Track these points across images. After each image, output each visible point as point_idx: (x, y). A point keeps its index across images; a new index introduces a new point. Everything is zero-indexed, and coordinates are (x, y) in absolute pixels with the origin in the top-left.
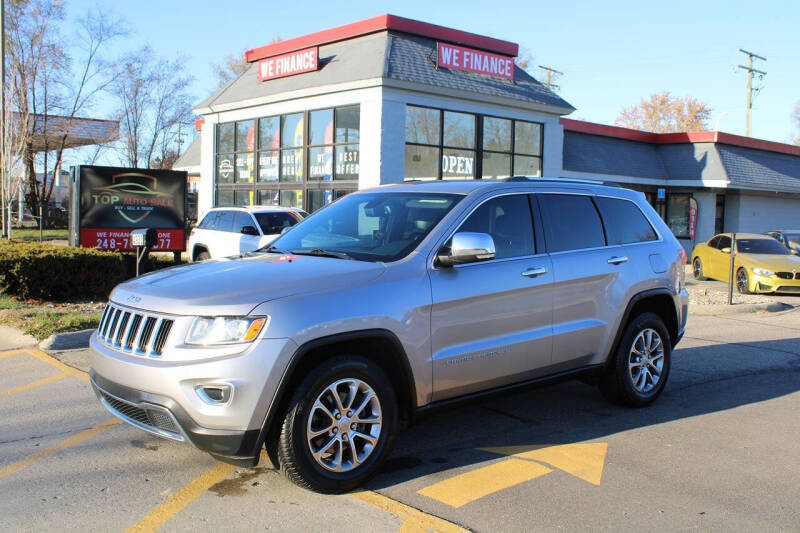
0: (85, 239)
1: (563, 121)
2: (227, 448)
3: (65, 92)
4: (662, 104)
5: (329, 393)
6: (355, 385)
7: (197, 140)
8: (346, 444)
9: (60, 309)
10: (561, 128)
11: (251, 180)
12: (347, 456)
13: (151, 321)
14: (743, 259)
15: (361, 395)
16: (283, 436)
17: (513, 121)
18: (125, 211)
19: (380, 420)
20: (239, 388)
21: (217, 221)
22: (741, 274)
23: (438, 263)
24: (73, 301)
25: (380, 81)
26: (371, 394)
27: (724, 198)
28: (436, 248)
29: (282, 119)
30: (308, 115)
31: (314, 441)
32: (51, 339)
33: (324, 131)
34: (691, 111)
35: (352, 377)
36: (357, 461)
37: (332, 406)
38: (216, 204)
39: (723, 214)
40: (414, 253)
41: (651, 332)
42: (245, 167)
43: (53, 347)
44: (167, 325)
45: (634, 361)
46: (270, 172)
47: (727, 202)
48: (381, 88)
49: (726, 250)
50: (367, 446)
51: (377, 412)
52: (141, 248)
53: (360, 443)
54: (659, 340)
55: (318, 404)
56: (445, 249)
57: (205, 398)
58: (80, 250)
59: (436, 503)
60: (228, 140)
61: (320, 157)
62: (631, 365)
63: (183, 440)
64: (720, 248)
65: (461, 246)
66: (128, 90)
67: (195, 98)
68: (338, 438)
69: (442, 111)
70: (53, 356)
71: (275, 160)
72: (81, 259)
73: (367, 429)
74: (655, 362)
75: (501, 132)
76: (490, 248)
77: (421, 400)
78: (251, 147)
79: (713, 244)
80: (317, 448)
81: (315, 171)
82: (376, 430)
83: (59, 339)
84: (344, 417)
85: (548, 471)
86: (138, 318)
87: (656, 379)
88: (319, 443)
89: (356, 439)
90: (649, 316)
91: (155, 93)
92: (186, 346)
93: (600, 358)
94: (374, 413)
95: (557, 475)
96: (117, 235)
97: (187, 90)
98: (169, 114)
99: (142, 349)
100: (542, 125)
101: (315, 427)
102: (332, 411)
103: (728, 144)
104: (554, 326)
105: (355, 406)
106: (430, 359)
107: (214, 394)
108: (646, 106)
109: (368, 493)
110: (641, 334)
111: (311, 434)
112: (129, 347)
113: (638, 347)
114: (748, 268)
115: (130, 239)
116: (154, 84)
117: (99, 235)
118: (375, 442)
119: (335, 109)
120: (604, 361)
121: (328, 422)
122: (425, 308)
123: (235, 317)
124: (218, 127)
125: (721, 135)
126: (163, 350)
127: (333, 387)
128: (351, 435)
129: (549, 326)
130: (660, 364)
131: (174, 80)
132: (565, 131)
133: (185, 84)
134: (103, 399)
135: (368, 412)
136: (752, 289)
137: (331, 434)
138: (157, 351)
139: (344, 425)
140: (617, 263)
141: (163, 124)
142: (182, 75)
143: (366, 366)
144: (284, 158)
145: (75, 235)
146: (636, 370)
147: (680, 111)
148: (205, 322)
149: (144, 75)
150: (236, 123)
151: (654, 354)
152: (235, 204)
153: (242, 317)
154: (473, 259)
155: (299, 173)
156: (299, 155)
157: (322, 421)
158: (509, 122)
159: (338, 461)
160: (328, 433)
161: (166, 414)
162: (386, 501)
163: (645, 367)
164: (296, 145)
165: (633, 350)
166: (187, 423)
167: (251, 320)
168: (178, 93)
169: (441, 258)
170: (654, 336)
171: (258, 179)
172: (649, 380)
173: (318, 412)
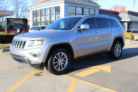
0: (8, 32)
1: (99, 9)
2: (37, 66)
3: (3, 5)
4: (117, 6)
5: (58, 55)
6: (63, 54)
7: (29, 14)
8: (61, 66)
9: (4, 45)
10: (98, 10)
11: (40, 21)
12: (61, 68)
13: (22, 42)
14: (133, 34)
15: (64, 56)
16: (49, 63)
17: (89, 9)
18: (16, 27)
19: (67, 61)
20: (40, 54)
21: (33, 28)
22: (133, 37)
23: (78, 30)
24: (6, 43)
25: (64, 1)
26: (66, 56)
27: (129, 23)
28: (77, 27)
29: (45, 9)
30: (50, 8)
31: (54, 64)
32: (2, 50)
33: (53, 11)
34: (122, 8)
35: (62, 52)
36: (63, 69)
37: (58, 58)
38: (33, 25)
39: (129, 26)
40: (73, 28)
41: (119, 45)
42: (38, 19)
43: (3, 51)
44: (25, 42)
45: (115, 50)
46: (43, 20)
47: (130, 24)
48: (64, 3)
49: (130, 32)
50: (65, 66)
51: (67, 59)
52: (19, 32)
53: (63, 65)
54: (120, 46)
55: (55, 57)
56: (79, 27)
57: (33, 56)
58: (7, 34)
59: (79, 76)
60: (35, 14)
61: (53, 16)
62: (115, 51)
63: (29, 65)
64: (129, 32)
65: (82, 27)
66: (16, 5)
67: (28, 6)
68: (59, 64)
69: (76, 7)
70: (2, 53)
71: (44, 17)
72: (7, 36)
73: (65, 63)
74: (119, 51)
75: (87, 12)
76: (88, 27)
77: (75, 57)
78: (39, 15)
79: (127, 31)
80: (55, 66)
81: (52, 19)
82: (67, 63)
83: (4, 50)
84: (60, 60)
85: (100, 70)
86: (19, 41)
87: (119, 54)
88: (55, 65)
89: (63, 64)
90: (118, 42)
91: (21, 5)
92: (29, 46)
93: (109, 49)
94: (66, 60)
95: (102, 71)
96: (14, 31)
97: (27, 5)
98: (24, 10)
99: (20, 48)
100: (95, 10)
101: (55, 62)
102: (58, 59)
103: (130, 13)
104: (101, 43)
105: (62, 58)
106: (77, 49)
107: (35, 56)
108: (114, 7)
109: (65, 75)
110: (117, 45)
111: (54, 63)
112: (17, 47)
113: (116, 47)
114: (134, 36)
115: (17, 32)
116: (20, 3)
117: (11, 31)
118: (66, 65)
119: (55, 7)
120: (110, 50)
121: (57, 61)
122: (76, 39)
123: (38, 40)
124: (33, 11)
125: (128, 11)
126: (24, 47)
127: (58, 54)
128: (62, 64)
129: (99, 43)
130: (120, 51)
131: (25, 3)
132: (99, 11)
133: (27, 4)
134: (13, 59)
135: (65, 59)
136: (135, 40)
137: (58, 63)
138: (23, 48)
139: (60, 61)
140: (112, 31)
141: (23, 11)
142: (26, 2)
143: (65, 50)
144: (46, 17)
145: (6, 31)
146: (116, 52)
147: (120, 8)
148: (32, 42)
149: (19, 2)
150: (36, 10)
151: (119, 49)
152: (37, 25)
153: (40, 40)
154: (85, 29)
155: (49, 20)
156: (49, 16)
157: (56, 60)
158: (88, 9)
159: (59, 69)
160: (57, 63)
161: (25, 60)
162: (68, 76)
163: (117, 51)
164: (48, 14)
165: (115, 48)
166: (29, 62)
167: (42, 41)
168: (25, 5)
169: (79, 29)
170: (119, 46)
171: (41, 21)
172: (118, 54)
173: (55, 59)
